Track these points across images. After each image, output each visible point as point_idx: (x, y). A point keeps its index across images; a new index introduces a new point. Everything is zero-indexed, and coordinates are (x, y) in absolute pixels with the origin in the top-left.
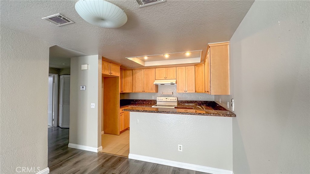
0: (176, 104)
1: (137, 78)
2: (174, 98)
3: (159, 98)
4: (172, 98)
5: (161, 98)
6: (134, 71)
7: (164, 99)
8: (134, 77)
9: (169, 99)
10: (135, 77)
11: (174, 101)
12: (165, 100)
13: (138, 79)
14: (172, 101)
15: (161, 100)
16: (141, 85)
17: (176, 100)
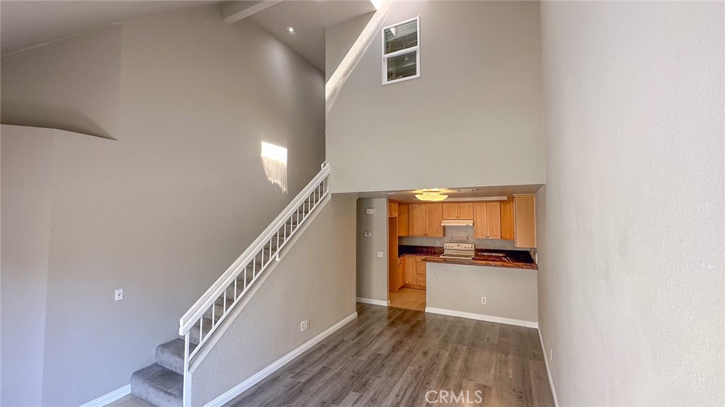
0: (473, 254)
1: (414, 217)
2: (470, 246)
3: (448, 245)
4: (467, 245)
5: (451, 245)
6: (410, 206)
7: (455, 246)
8: (411, 214)
9: (463, 246)
10: (413, 215)
11: (470, 249)
12: (457, 248)
13: (417, 217)
14: (467, 249)
15: (450, 247)
16: (421, 226)
17: (473, 248)
